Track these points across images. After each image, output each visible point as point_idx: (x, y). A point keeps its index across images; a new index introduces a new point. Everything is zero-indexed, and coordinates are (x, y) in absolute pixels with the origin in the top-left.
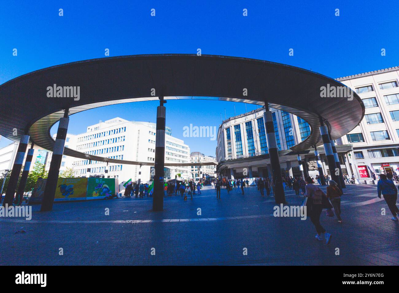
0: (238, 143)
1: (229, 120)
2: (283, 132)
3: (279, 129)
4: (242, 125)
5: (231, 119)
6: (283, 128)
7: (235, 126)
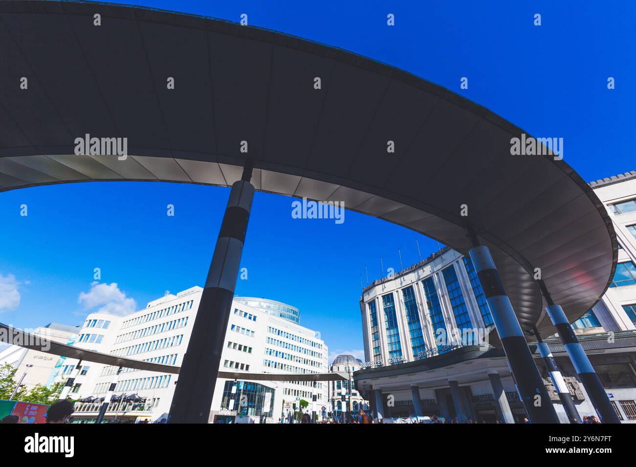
0: (392, 332)
1: (374, 286)
2: (475, 303)
3: (466, 299)
4: (396, 293)
5: (376, 283)
6: (473, 297)
7: (383, 297)
